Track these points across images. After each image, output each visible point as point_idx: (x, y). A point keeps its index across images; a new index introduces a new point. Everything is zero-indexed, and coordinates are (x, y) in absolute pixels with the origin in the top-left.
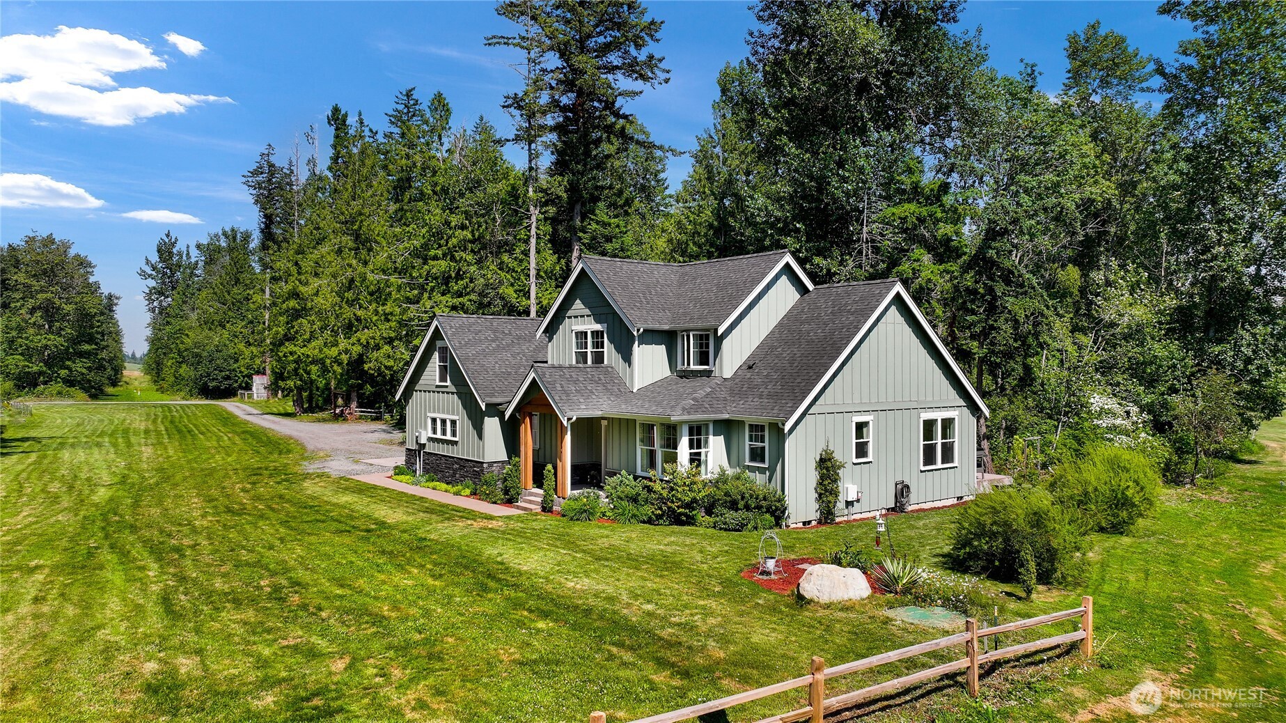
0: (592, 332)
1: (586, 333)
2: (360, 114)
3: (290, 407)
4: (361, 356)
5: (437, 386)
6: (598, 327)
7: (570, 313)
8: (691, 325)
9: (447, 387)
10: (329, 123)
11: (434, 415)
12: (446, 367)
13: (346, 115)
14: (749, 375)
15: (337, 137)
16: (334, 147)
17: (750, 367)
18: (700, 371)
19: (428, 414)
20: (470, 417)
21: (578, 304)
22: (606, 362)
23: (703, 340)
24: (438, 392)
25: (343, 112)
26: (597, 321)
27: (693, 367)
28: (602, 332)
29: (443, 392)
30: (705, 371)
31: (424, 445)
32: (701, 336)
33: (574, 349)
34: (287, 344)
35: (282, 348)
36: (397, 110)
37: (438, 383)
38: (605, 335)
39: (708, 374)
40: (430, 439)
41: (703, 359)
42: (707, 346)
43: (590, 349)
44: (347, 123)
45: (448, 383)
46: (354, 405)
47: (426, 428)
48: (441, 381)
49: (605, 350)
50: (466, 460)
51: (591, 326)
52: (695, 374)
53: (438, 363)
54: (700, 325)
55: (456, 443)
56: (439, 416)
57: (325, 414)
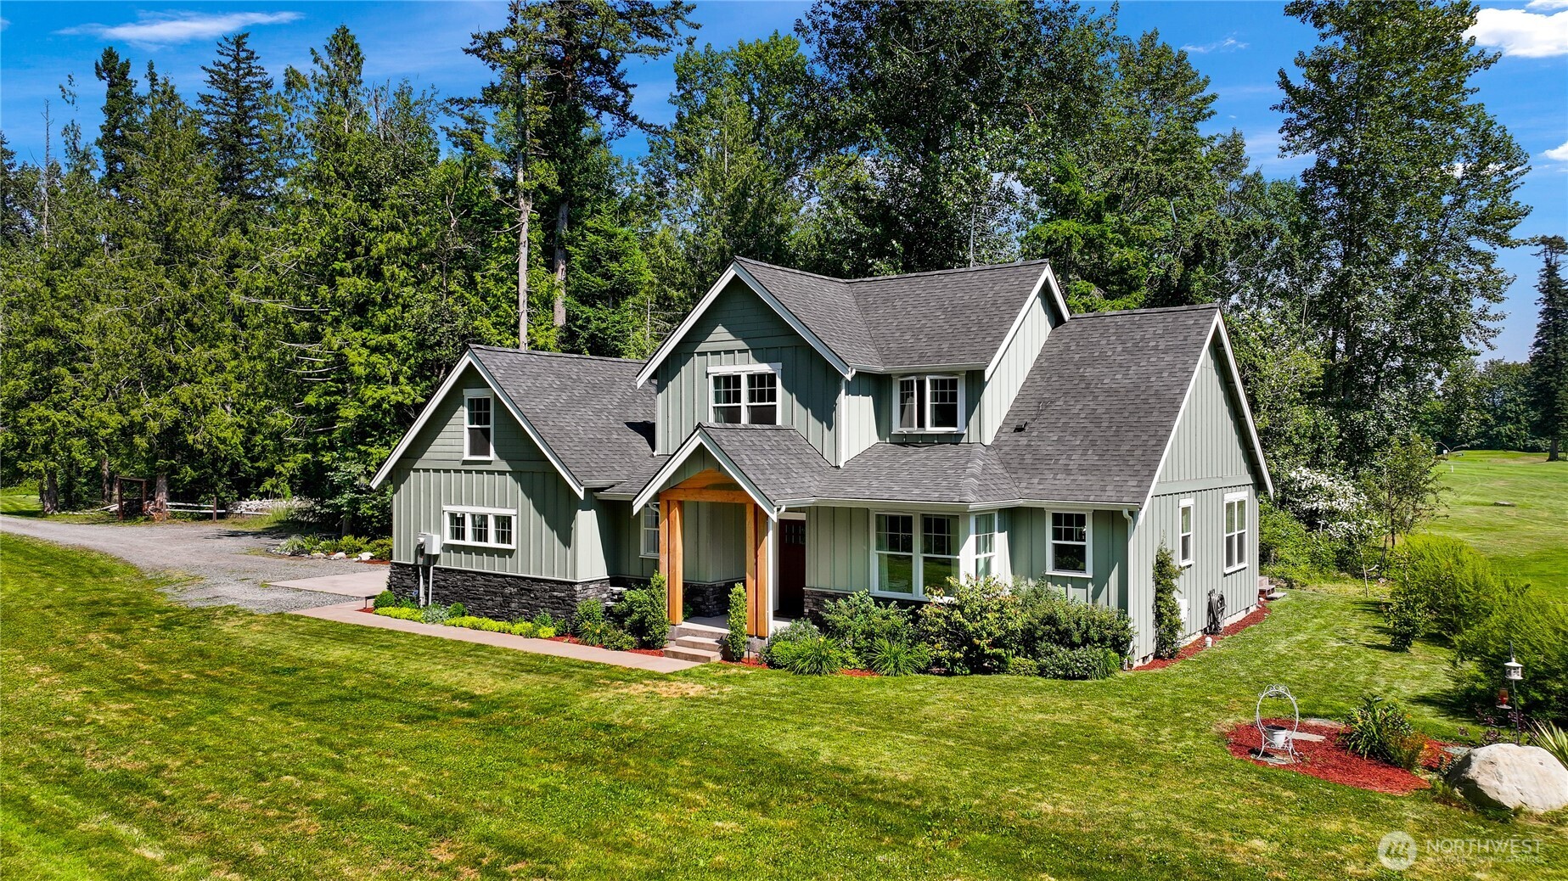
0: (751, 378)
1: (737, 379)
2: (151, 66)
3: (33, 501)
4: (177, 423)
5: (465, 462)
6: (764, 368)
7: (702, 347)
8: (926, 366)
9: (489, 462)
10: (98, 74)
11: (458, 509)
12: (486, 432)
13: (127, 65)
14: (1023, 441)
15: (112, 96)
16: (109, 110)
17: (1019, 429)
18: (938, 436)
19: (445, 508)
20: (541, 509)
21: (720, 334)
22: (779, 422)
23: (945, 389)
24: (467, 472)
25: (122, 60)
26: (761, 360)
27: (929, 429)
28: (774, 375)
29: (479, 472)
30: (949, 435)
31: (436, 557)
32: (943, 382)
33: (712, 403)
34: (33, 405)
35: (23, 412)
36: (220, 64)
37: (467, 457)
38: (779, 381)
39: (955, 439)
40: (447, 548)
41: (946, 415)
42: (954, 397)
43: (745, 402)
44: (129, 77)
45: (493, 456)
46: (162, 497)
47: (440, 530)
48: (472, 453)
49: (779, 403)
50: (534, 580)
51: (747, 367)
52: (930, 440)
53: (467, 425)
54: (944, 365)
55: (510, 552)
56: (467, 510)
57: (95, 512)
